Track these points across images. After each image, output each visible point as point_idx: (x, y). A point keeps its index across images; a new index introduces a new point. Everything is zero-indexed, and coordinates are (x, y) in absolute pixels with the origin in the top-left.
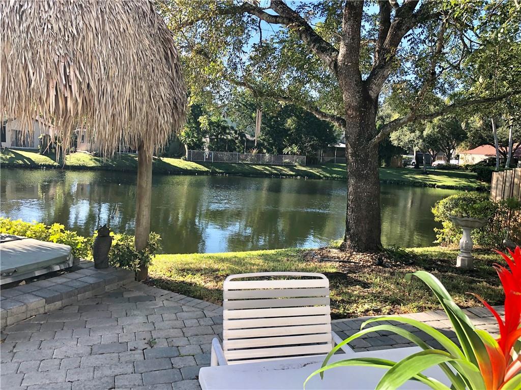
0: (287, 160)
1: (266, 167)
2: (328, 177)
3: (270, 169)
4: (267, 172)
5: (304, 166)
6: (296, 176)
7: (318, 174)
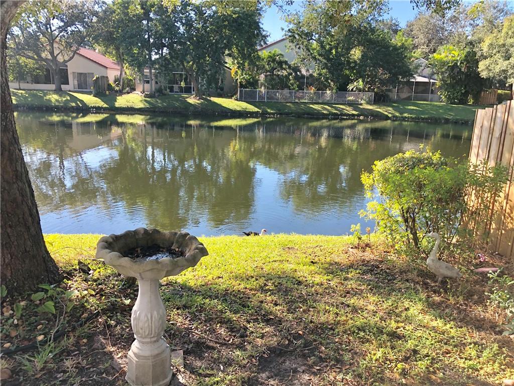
0: (351, 98)
1: (325, 106)
2: (397, 117)
3: (329, 108)
4: (324, 112)
5: (371, 105)
6: (358, 115)
7: (386, 113)
